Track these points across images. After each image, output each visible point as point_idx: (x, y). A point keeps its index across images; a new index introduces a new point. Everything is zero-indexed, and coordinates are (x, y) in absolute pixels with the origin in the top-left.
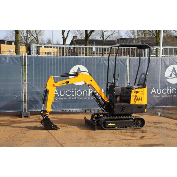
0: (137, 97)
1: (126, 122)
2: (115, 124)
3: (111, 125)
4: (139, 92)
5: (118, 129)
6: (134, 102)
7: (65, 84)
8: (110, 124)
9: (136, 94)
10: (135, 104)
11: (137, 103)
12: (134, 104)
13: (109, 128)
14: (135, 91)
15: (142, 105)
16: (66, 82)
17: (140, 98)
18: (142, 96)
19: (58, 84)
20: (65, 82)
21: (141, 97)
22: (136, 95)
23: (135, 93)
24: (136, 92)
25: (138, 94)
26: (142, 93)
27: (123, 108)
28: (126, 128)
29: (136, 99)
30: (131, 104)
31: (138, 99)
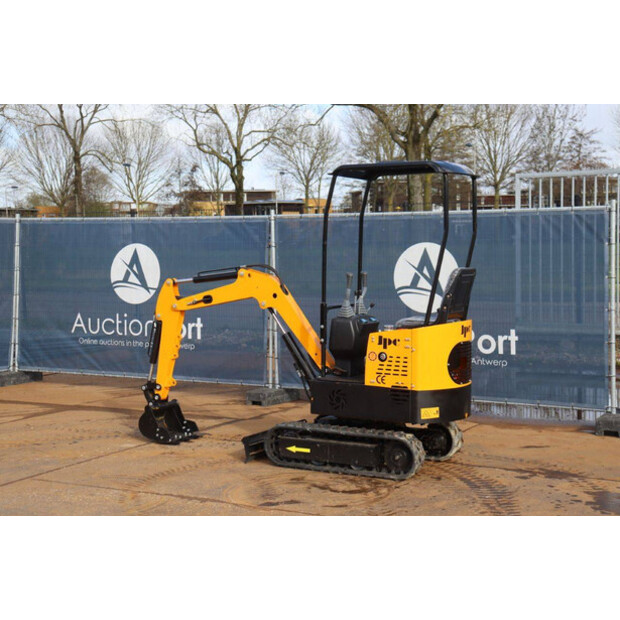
0: (389, 359)
1: (347, 446)
2: (308, 450)
3: (297, 452)
4: (395, 342)
5: (320, 468)
6: (379, 379)
8: (293, 449)
9: (385, 347)
10: (382, 385)
11: (390, 382)
12: (378, 385)
14: (380, 338)
15: (408, 391)
16: (205, 297)
17: (401, 364)
18: (409, 355)
20: (202, 299)
21: (402, 360)
22: (384, 350)
23: (380, 343)
24: (384, 342)
25: (391, 350)
26: (408, 344)
27: (336, 395)
28: (348, 470)
29: (385, 367)
30: (367, 383)
31: (393, 368)
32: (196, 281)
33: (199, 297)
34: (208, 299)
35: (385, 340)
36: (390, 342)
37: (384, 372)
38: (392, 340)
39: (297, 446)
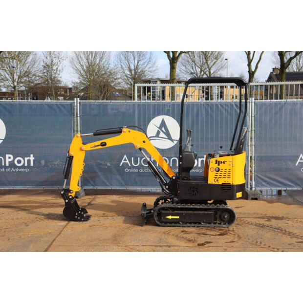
0: (220, 170)
1: (199, 214)
2: (178, 217)
3: (172, 219)
4: (224, 163)
5: (184, 225)
6: (216, 180)
7: (100, 147)
8: (170, 217)
9: (219, 165)
10: (217, 183)
11: (221, 181)
12: (214, 183)
13: (163, 223)
14: (216, 161)
15: (230, 185)
16: (102, 143)
17: (227, 173)
18: (231, 168)
19: (89, 147)
20: (100, 144)
21: (227, 171)
22: (219, 167)
23: (216, 163)
24: (218, 162)
25: (222, 166)
26: (231, 163)
27: (192, 189)
28: (200, 225)
29: (219, 174)
30: (209, 182)
31: (223, 175)
32: (95, 135)
33: (99, 143)
34: (104, 144)
35: (219, 162)
36: (221, 162)
37: (218, 176)
38: (223, 161)
39: (172, 216)
